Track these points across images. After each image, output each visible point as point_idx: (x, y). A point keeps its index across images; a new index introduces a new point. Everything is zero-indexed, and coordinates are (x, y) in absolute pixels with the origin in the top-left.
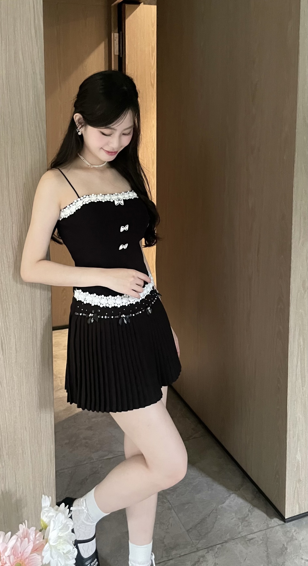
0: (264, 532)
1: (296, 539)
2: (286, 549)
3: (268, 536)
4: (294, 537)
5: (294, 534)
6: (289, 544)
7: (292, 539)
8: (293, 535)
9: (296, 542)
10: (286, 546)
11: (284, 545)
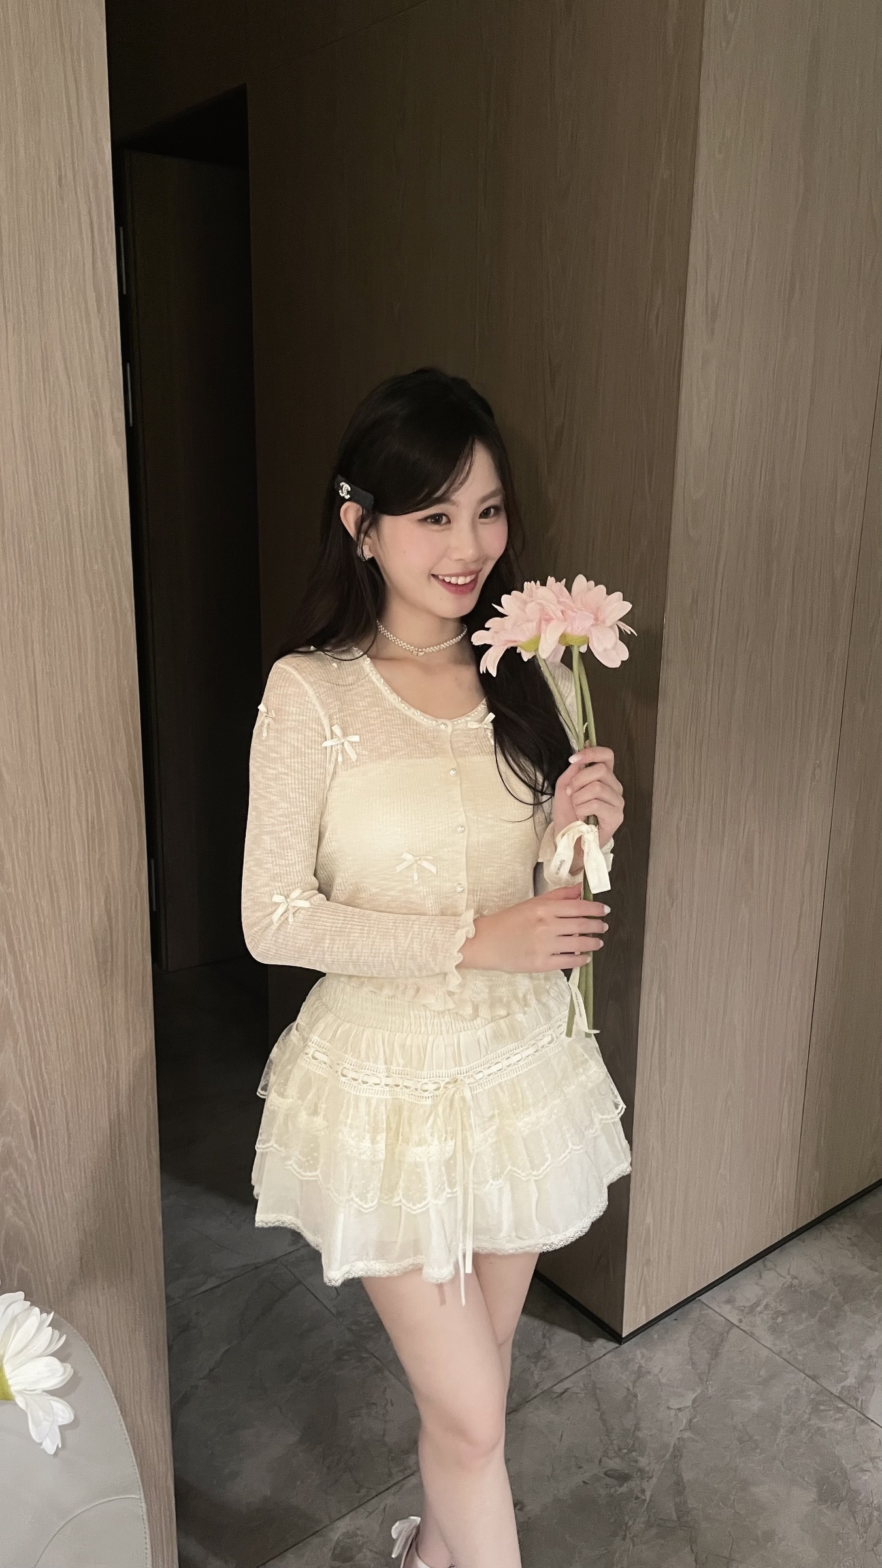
0: (584, 1372)
1: (649, 1373)
2: (635, 1396)
3: (593, 1378)
4: (644, 1370)
5: (642, 1362)
6: (637, 1384)
7: (640, 1374)
8: (640, 1367)
9: (649, 1377)
10: (631, 1388)
11: (628, 1390)
